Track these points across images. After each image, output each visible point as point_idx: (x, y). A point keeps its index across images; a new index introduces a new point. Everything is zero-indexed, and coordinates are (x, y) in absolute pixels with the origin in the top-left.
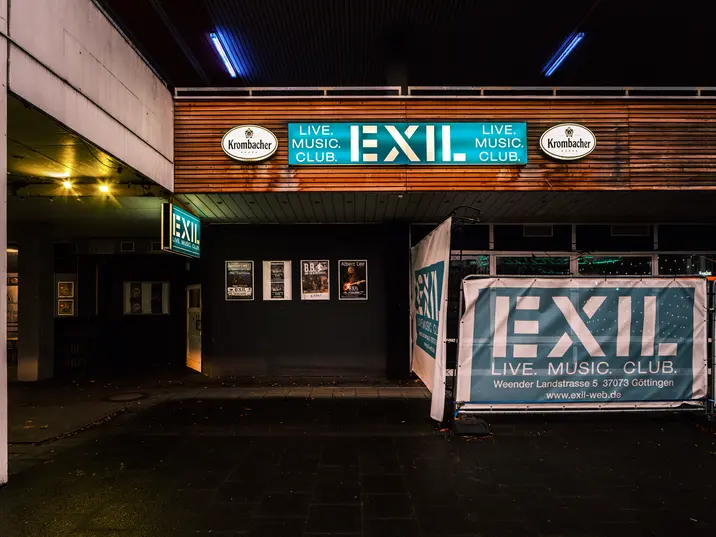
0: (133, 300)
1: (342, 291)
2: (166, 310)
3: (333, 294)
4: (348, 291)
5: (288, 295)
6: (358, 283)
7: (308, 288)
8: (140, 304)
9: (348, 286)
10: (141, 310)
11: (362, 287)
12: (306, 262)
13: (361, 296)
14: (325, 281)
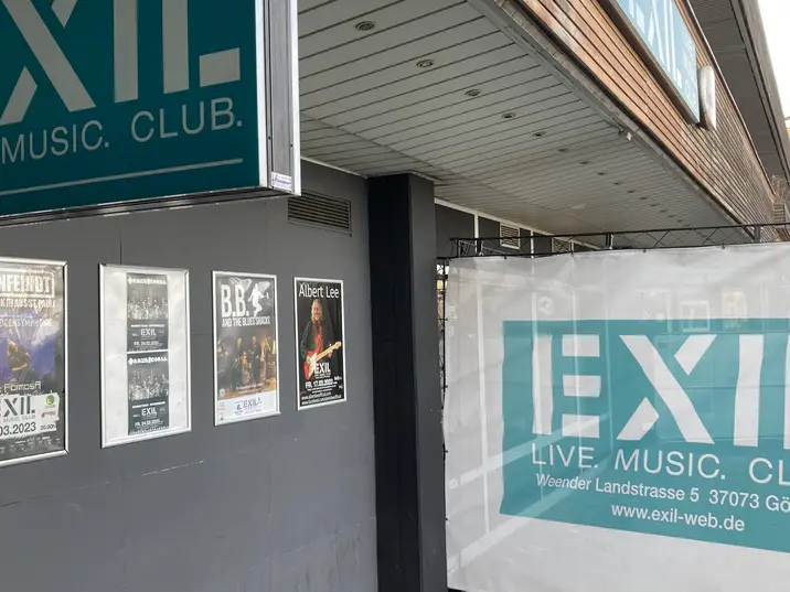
1: (303, 380)
3: (286, 399)
4: (313, 379)
6: (329, 351)
12: (225, 280)
13: (337, 391)
14: (268, 352)
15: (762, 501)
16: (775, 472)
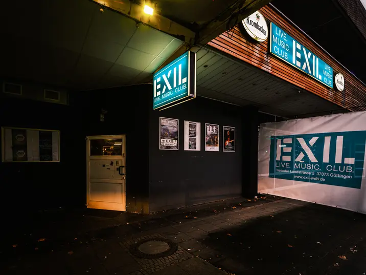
0: (15, 148)
1: (225, 146)
2: (56, 158)
3: (221, 148)
4: (227, 146)
5: (198, 148)
6: (231, 141)
7: (209, 144)
8: (26, 151)
9: (227, 143)
10: (26, 158)
11: (233, 144)
12: (208, 125)
13: (233, 149)
14: (217, 139)
15: (329, 175)
16: (333, 168)
